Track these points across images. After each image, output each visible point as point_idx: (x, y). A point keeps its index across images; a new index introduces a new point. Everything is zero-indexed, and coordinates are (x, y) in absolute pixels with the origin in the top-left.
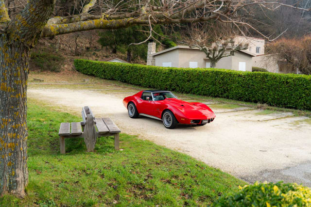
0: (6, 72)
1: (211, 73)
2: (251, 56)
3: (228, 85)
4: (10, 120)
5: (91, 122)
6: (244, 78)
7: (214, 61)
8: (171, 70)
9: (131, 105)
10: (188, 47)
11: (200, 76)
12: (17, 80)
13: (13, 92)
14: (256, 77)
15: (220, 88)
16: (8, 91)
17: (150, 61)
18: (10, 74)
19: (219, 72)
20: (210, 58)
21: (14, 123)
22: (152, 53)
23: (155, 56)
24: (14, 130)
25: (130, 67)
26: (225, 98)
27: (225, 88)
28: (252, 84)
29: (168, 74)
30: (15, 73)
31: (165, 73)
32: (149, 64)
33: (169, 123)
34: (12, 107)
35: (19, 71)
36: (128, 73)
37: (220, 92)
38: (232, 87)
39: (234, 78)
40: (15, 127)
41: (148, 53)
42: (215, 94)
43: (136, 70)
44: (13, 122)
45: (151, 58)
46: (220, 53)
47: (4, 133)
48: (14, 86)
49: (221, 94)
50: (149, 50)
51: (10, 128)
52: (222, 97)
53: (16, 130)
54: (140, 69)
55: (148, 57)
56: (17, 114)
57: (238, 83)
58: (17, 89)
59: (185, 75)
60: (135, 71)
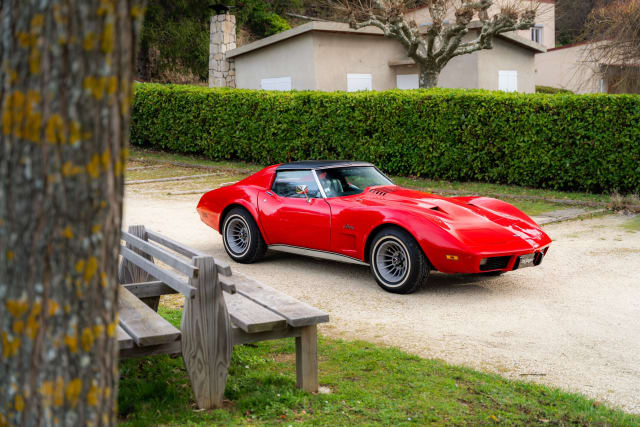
0: (36, 30)
1: (445, 104)
2: (532, 52)
3: (504, 139)
4: (55, 308)
5: (209, 288)
6: (558, 114)
7: (429, 67)
8: (307, 101)
9: (237, 216)
10: (345, 27)
11: (408, 115)
12: (97, 77)
13: (76, 143)
14: (596, 112)
15: (476, 150)
16: (50, 139)
17: (220, 75)
18: (62, 36)
19: (471, 99)
20: (417, 58)
21: (74, 322)
22: (224, 49)
23: (233, 59)
24: (74, 361)
25: (160, 94)
26: (493, 181)
27: (494, 150)
28: (582, 132)
29: (298, 112)
30: (89, 30)
31: (287, 111)
32: (216, 84)
33: (394, 271)
34: (68, 232)
35: (110, 20)
36: (156, 113)
37: (477, 164)
38: (519, 147)
39: (524, 117)
40: (81, 344)
41: (212, 49)
42: (460, 170)
43: (183, 103)
44: (67, 317)
45: (223, 66)
46: (451, 43)
47: (21, 381)
48: (80, 107)
49: (482, 170)
50: (214, 38)
51: (52, 355)
52: (483, 180)
53: (85, 361)
54: (199, 101)
55: (212, 63)
56: (92, 272)
57: (538, 133)
58: (92, 126)
59: (357, 113)
60: (181, 108)
